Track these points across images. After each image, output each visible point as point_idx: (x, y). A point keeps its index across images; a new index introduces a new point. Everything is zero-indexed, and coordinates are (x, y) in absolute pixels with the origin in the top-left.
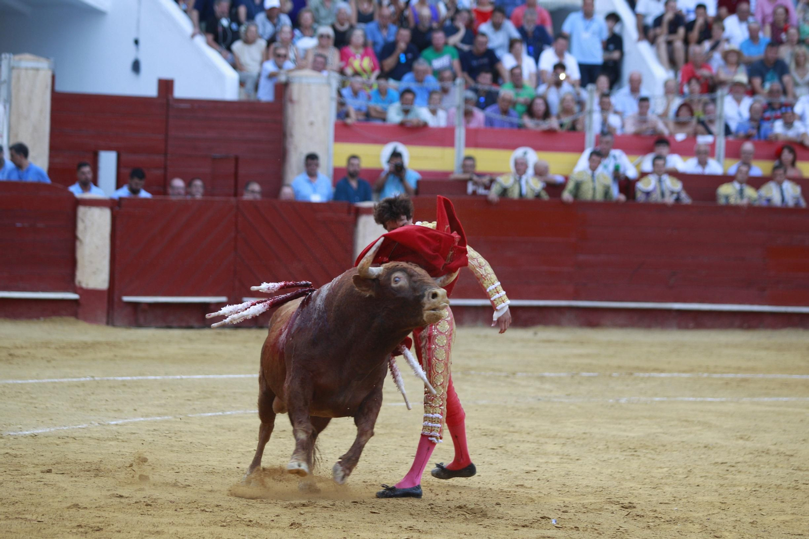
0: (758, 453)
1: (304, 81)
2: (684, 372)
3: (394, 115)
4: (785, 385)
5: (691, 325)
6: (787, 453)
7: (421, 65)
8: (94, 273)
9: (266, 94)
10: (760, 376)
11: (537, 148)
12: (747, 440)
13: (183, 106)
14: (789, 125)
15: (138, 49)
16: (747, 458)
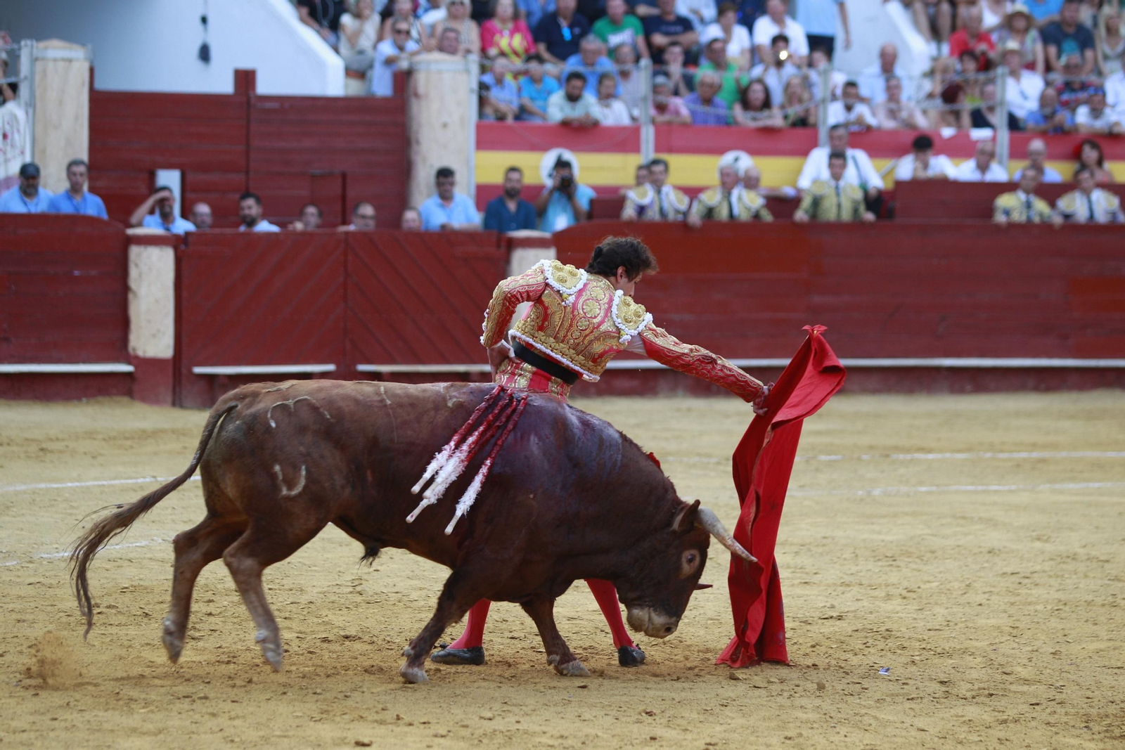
0: (1062, 558)
1: (434, 67)
2: (959, 451)
3: (556, 108)
4: (1098, 465)
5: (968, 387)
6: (1102, 558)
7: (591, 43)
8: (154, 336)
9: (381, 85)
10: (1064, 454)
11: (753, 152)
12: (1047, 541)
13: (269, 105)
14: (1097, 112)
15: (206, 29)
16: (1047, 566)
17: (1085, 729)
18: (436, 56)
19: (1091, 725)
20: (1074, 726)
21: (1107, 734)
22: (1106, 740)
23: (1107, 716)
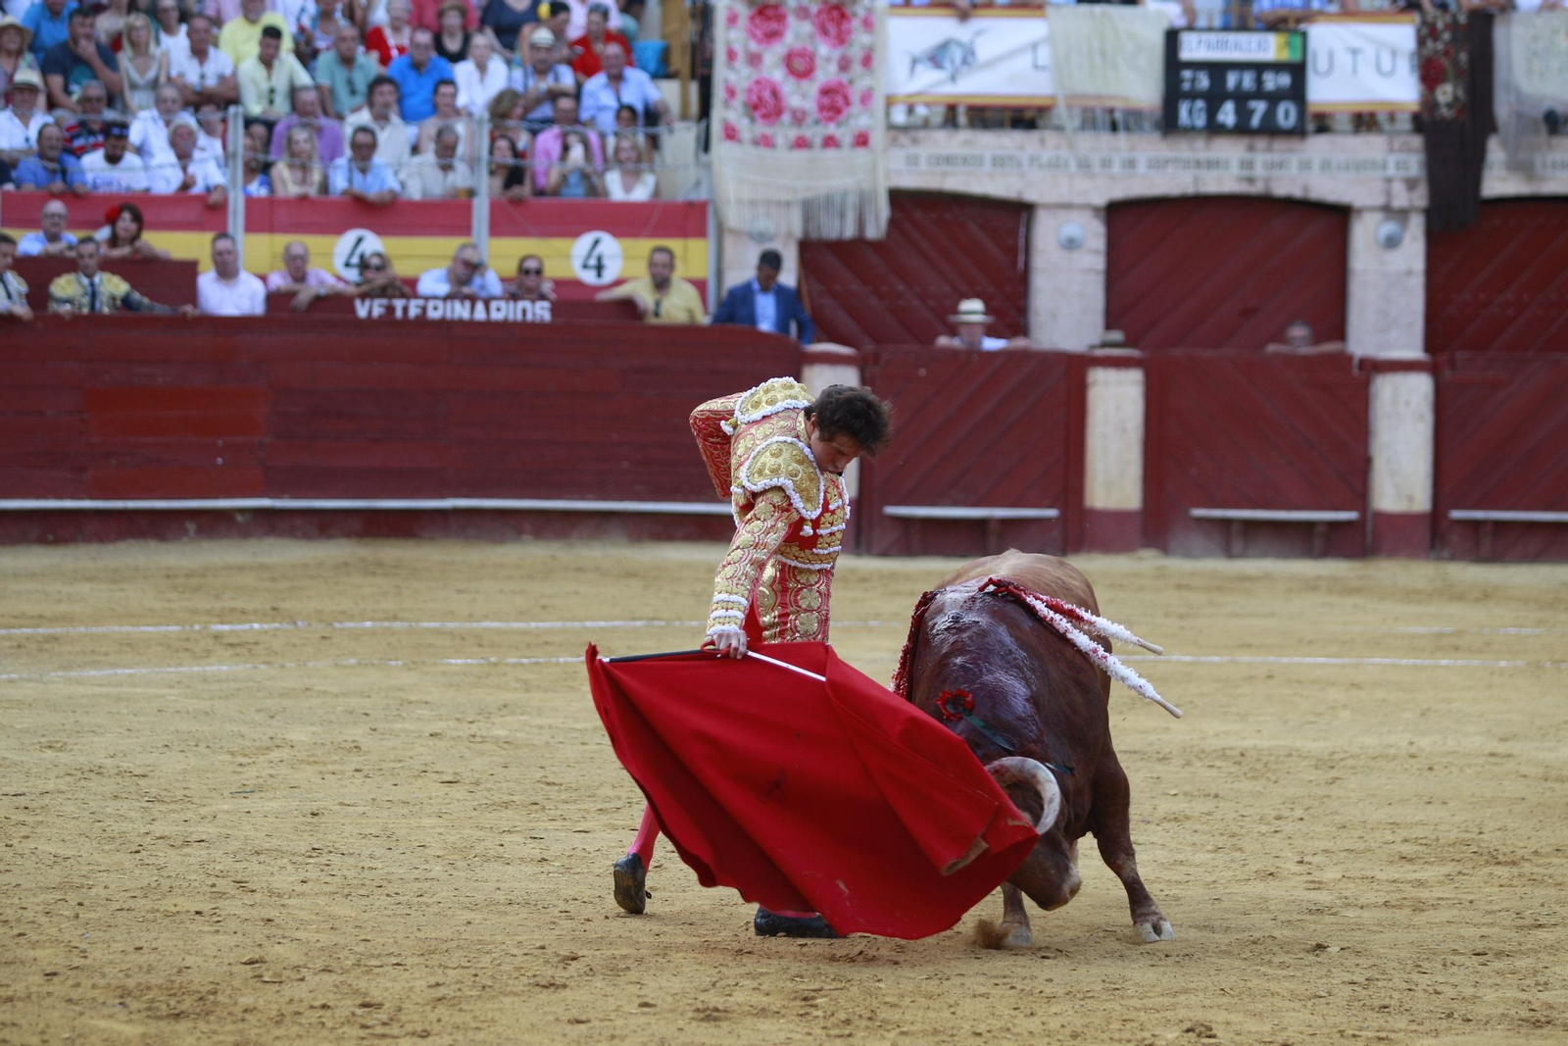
0: (83, 773)
4: (128, 644)
6: (136, 773)
10: (83, 629)
12: (61, 750)
16: (62, 784)
17: (120, 1007)
19: (128, 1000)
20: (104, 1003)
21: (149, 1013)
22: (149, 1021)
23: (149, 988)
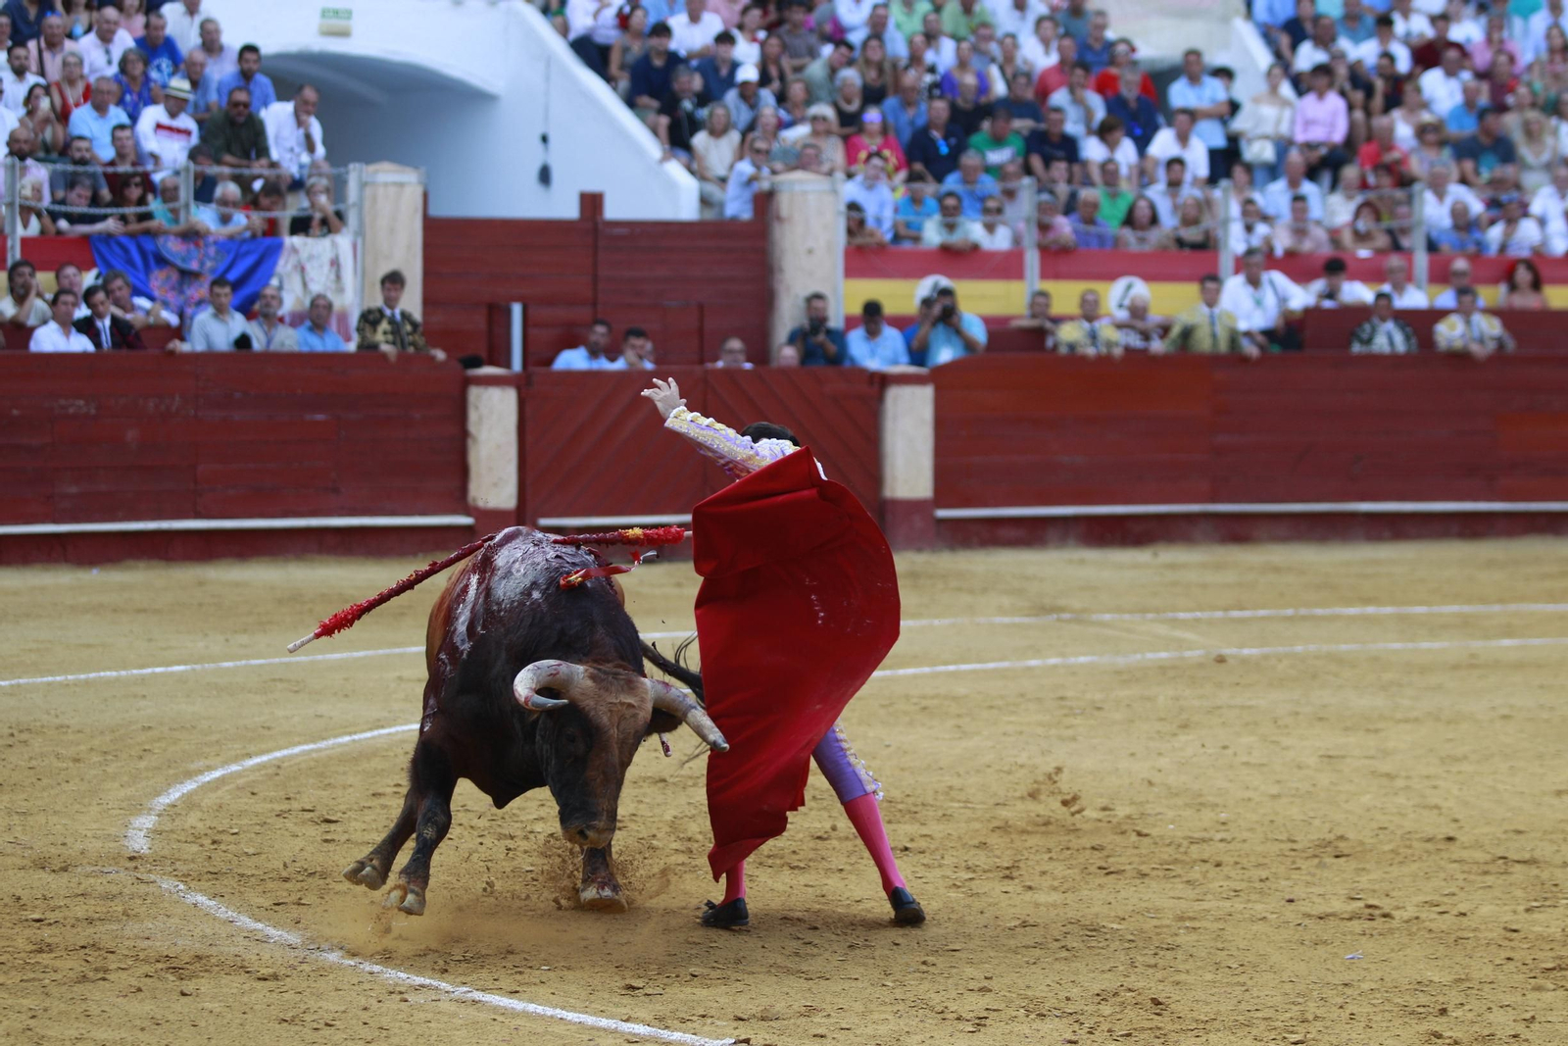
1: (797, 188)
3: (933, 234)
5: (1387, 534)
7: (969, 159)
8: (495, 485)
9: (739, 207)
11: (1149, 277)
13: (618, 231)
15: (546, 149)
18: (798, 175)
